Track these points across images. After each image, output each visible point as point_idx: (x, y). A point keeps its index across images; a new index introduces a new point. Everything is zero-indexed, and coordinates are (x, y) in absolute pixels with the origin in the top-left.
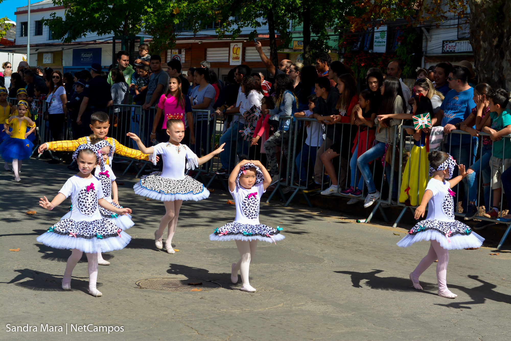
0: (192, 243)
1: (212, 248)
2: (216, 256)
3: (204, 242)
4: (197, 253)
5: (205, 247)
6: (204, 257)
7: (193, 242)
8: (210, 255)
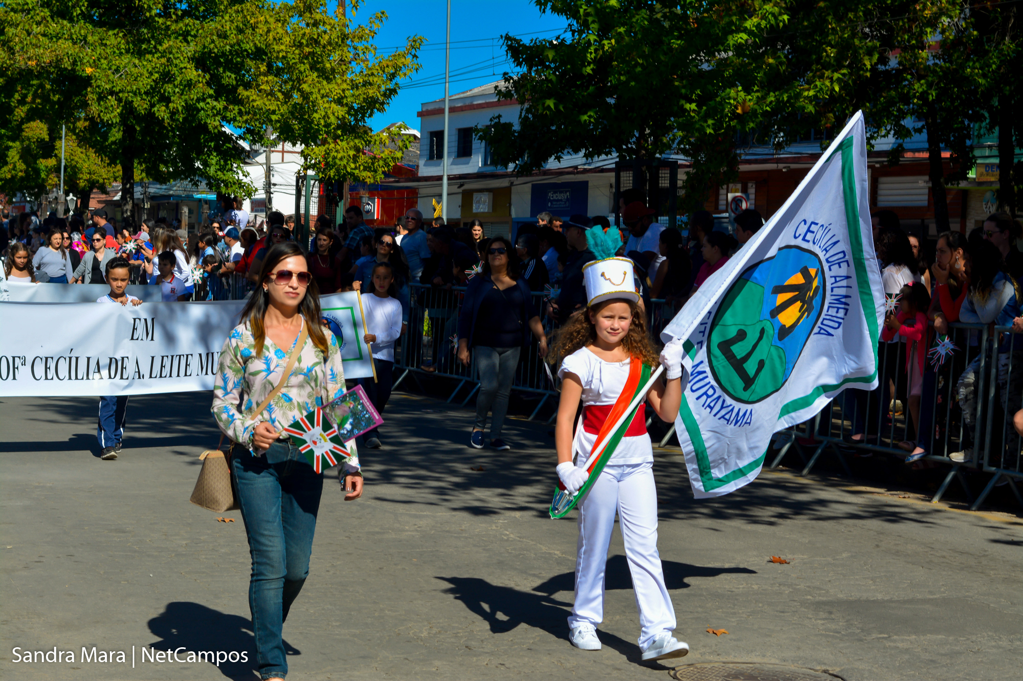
0: (783, 588)
1: (824, 599)
2: (833, 616)
3: (809, 587)
4: (793, 609)
5: (809, 597)
6: (808, 618)
7: (784, 585)
8: (822, 615)
